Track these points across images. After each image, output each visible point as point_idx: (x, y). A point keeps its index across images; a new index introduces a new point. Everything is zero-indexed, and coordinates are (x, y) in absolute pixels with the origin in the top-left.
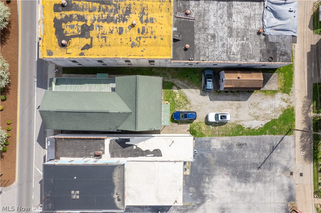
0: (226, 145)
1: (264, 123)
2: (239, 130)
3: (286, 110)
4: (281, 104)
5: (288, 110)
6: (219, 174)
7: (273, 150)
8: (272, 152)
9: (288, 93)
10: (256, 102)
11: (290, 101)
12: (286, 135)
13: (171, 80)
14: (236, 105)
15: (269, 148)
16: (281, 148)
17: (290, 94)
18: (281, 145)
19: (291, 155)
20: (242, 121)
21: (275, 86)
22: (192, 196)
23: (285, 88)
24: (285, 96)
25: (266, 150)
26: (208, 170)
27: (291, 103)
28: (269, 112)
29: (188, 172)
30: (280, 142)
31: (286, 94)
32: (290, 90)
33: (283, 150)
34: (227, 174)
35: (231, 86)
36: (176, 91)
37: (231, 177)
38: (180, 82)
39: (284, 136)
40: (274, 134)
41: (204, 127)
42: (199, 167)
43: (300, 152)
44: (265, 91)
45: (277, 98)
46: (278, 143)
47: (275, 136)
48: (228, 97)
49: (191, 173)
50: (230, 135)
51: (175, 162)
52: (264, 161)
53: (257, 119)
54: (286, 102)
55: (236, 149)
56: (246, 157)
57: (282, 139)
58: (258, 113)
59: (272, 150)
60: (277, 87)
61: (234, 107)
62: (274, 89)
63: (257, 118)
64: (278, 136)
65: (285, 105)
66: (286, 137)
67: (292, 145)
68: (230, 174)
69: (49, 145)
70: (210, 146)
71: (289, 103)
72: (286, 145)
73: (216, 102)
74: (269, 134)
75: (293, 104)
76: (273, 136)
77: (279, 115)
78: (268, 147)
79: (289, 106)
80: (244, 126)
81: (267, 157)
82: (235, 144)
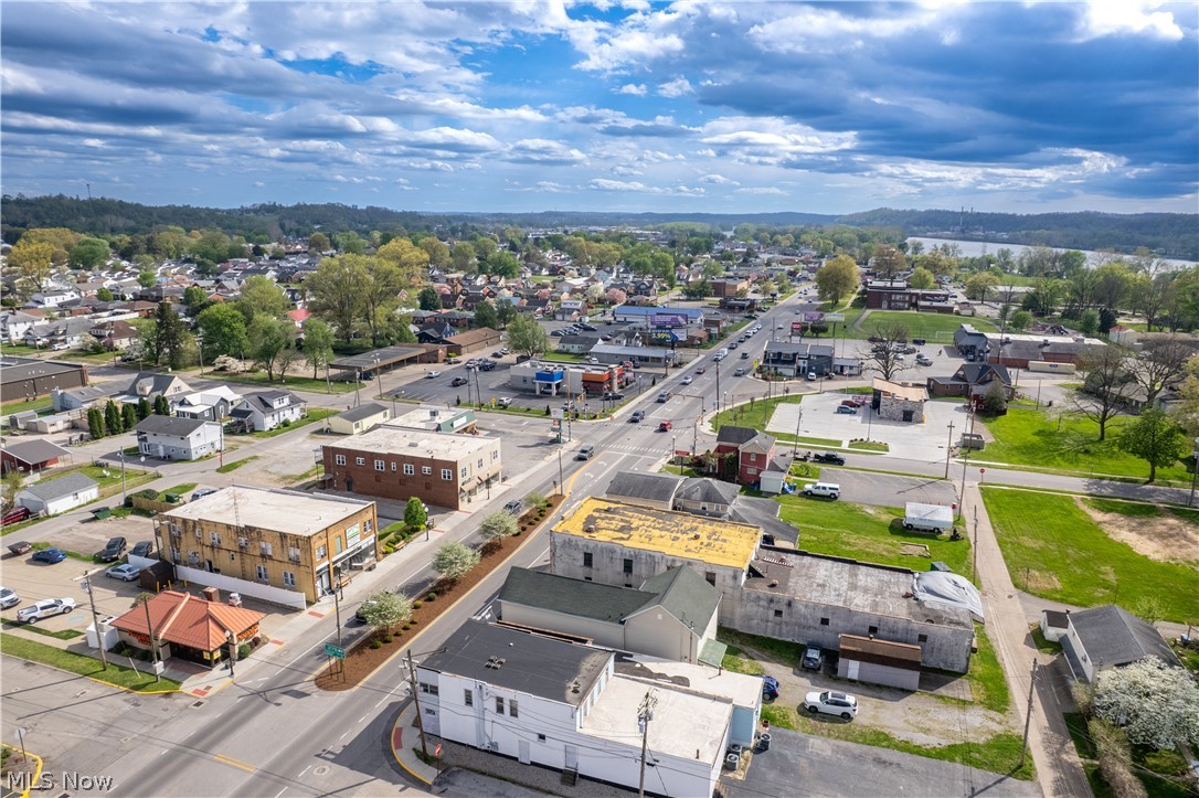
0: (845, 754)
1: (945, 743)
2: (880, 738)
3: (1000, 735)
4: (987, 724)
5: (1007, 736)
9: (1002, 711)
10: (920, 708)
11: (1010, 725)
12: (1010, 775)
13: (738, 646)
14: (876, 704)
17: (1005, 714)
20: (889, 728)
21: (965, 694)
23: (991, 704)
26: (794, 786)
27: (1012, 728)
28: (957, 730)
30: (994, 784)
31: (995, 713)
32: (1005, 709)
35: (854, 649)
36: (745, 659)
38: (755, 651)
39: (1007, 777)
41: (794, 717)
44: (942, 697)
45: (973, 714)
46: (990, 784)
48: (855, 689)
50: (856, 742)
51: (715, 698)
53: (925, 733)
54: (1000, 724)
55: (872, 767)
56: (901, 788)
57: (1000, 781)
58: (928, 724)
60: (970, 696)
62: (963, 698)
63: (926, 731)
65: (997, 728)
66: (1010, 779)
70: (805, 747)
71: (1006, 727)
72: (1016, 795)
75: (1018, 731)
77: (983, 739)
79: (1010, 732)
80: (894, 737)
82: (869, 758)
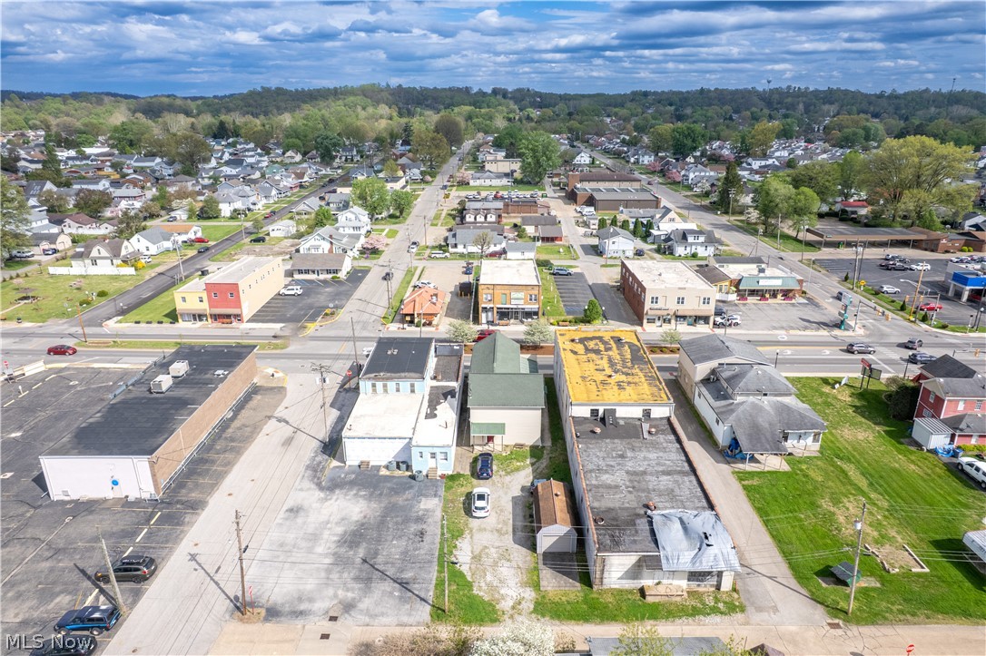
0: (424, 515)
1: (465, 569)
3: (495, 606)
4: (508, 599)
5: (494, 611)
6: (368, 507)
7: (400, 584)
8: (395, 581)
10: (512, 556)
11: (516, 616)
13: (546, 456)
14: (504, 529)
15: (406, 576)
16: (400, 598)
17: (533, 616)
18: (410, 598)
19: (380, 618)
20: (471, 538)
21: (552, 585)
22: (340, 477)
23: (546, 603)
24: (528, 606)
25: (402, 572)
26: (381, 494)
27: (512, 617)
28: (489, 578)
29: (384, 472)
30: (417, 596)
31: (532, 607)
32: (543, 616)
33: (397, 601)
34: (365, 517)
36: (528, 461)
37: (357, 521)
39: (429, 604)
40: (436, 584)
42: (389, 485)
43: (384, 635)
45: (521, 590)
46: (417, 592)
47: (432, 587)
49: (382, 476)
51: (414, 429)
52: (377, 570)
54: (513, 608)
55: (414, 528)
56: (395, 542)
57: (422, 599)
59: (399, 581)
60: (549, 588)
61: (500, 526)
62: (543, 583)
63: (476, 558)
64: (431, 593)
65: (506, 605)
66: (428, 608)
67: (405, 619)
68: (364, 521)
69: (455, 347)
70: (426, 496)
71: (511, 612)
72: (408, 606)
73: (511, 504)
74: (438, 577)
75: (509, 622)
76: (434, 582)
78: (408, 575)
79: (503, 614)
80: (460, 540)
81: (388, 574)
82: (424, 527)
